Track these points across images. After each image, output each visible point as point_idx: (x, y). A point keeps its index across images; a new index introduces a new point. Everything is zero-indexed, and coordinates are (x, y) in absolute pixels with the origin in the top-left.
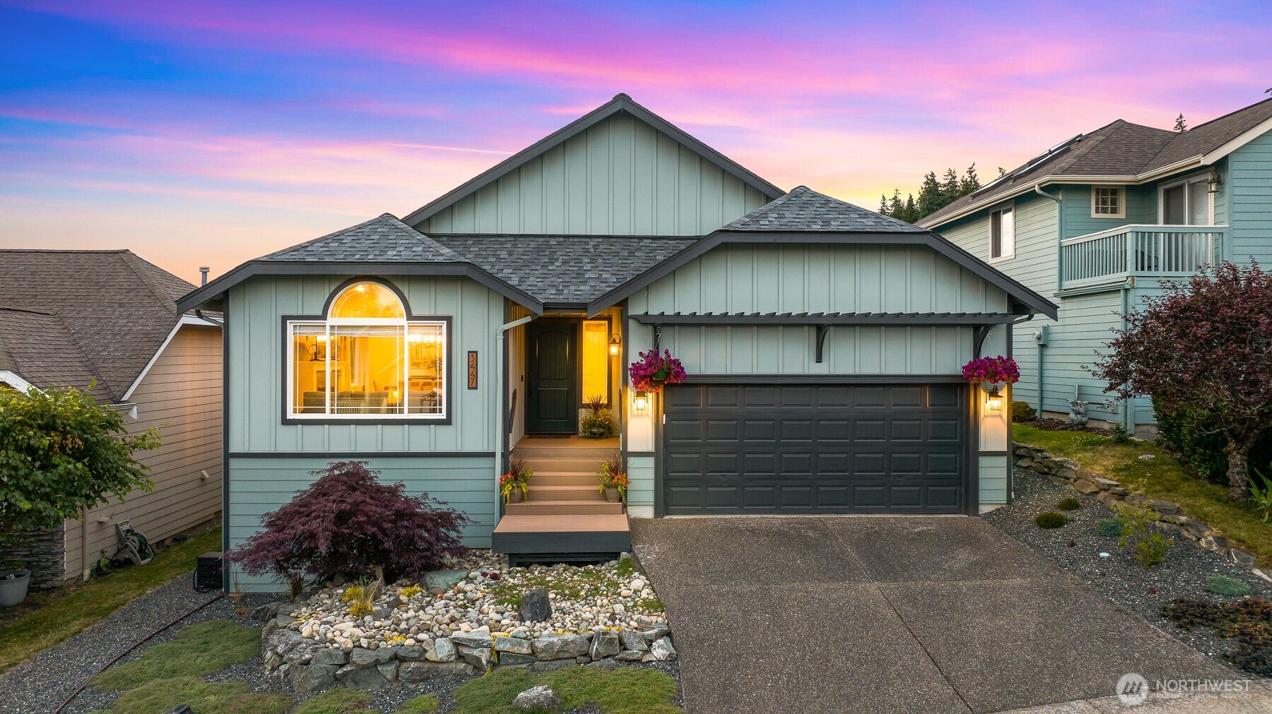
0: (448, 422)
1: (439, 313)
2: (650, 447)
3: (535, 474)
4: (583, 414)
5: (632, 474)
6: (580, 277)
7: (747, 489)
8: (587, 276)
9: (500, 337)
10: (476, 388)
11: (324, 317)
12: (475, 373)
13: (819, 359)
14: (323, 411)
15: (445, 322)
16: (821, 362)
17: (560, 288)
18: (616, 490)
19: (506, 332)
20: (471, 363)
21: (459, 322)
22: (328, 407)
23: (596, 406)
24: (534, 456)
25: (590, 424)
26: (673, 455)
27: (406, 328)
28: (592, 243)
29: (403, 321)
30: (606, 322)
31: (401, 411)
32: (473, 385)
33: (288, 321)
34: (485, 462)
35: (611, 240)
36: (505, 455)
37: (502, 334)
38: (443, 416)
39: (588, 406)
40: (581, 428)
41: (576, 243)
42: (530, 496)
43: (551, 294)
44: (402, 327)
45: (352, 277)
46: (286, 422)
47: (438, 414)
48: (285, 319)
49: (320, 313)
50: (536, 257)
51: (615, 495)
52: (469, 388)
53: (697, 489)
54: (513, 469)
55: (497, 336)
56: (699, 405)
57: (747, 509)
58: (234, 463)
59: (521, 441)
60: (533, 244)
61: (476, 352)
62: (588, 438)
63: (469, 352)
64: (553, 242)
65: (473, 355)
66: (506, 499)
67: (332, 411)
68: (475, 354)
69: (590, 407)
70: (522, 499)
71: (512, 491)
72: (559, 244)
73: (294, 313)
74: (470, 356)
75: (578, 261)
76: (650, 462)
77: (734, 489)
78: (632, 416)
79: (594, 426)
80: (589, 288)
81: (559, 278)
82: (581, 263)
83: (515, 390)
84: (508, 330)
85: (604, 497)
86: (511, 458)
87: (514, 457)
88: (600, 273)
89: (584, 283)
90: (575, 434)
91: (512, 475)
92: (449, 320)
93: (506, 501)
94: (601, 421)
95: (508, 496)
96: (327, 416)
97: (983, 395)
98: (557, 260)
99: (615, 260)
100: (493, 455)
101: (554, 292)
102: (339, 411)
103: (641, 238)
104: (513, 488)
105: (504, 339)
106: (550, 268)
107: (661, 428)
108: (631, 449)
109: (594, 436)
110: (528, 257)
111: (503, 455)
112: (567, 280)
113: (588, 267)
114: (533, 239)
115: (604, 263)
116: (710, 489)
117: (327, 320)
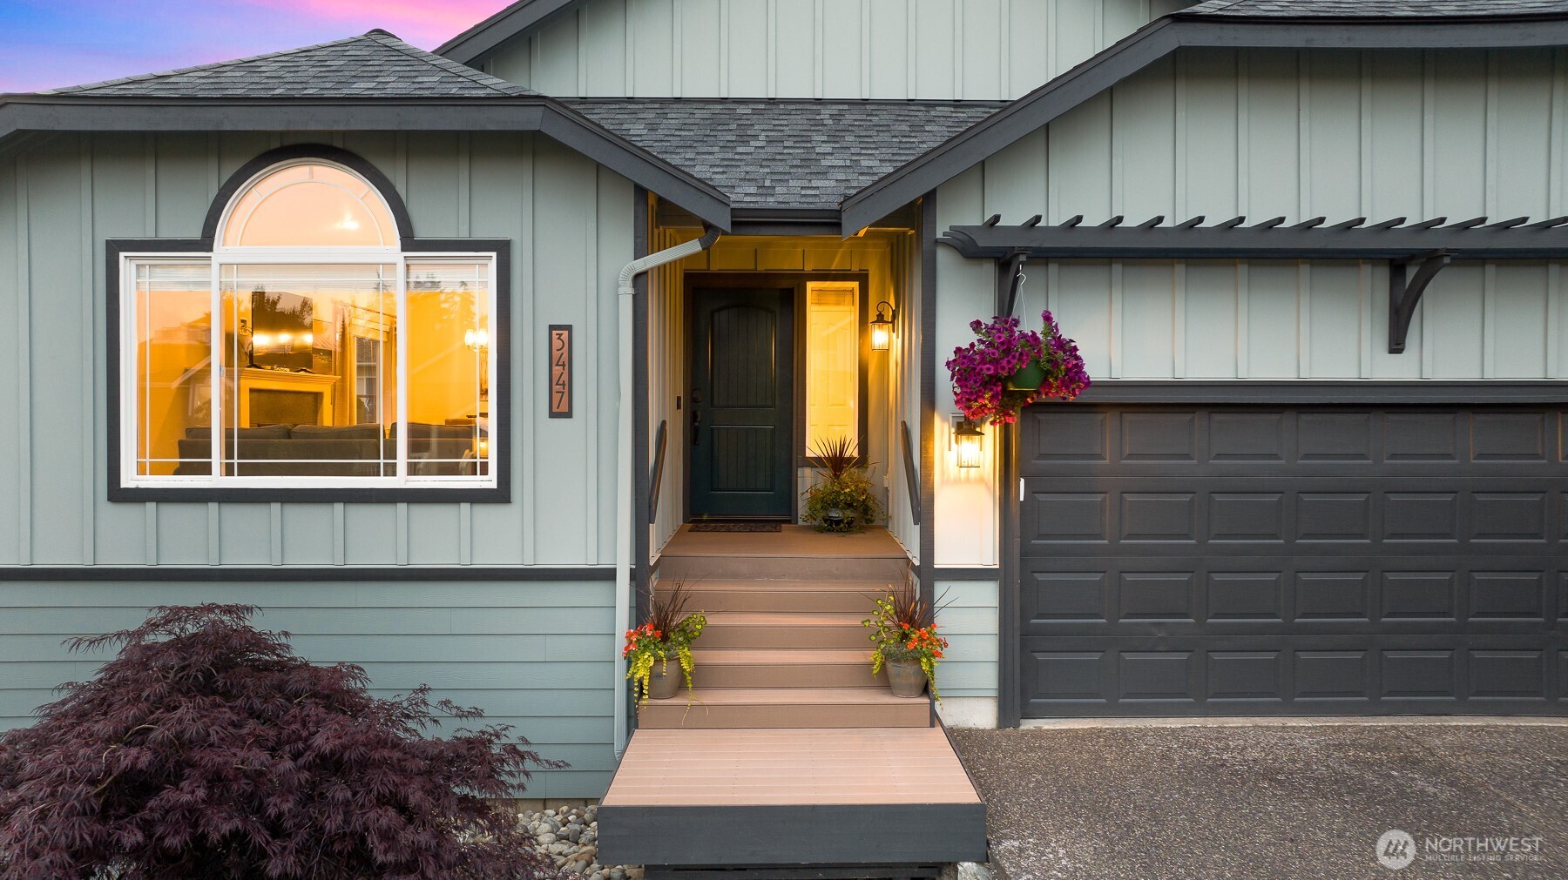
0: (501, 495)
1: (480, 234)
2: (989, 558)
3: (712, 620)
4: (808, 481)
5: (945, 622)
6: (809, 164)
7: (1216, 657)
8: (824, 163)
9: (627, 291)
10: (568, 414)
11: (206, 243)
12: (565, 378)
13: (1396, 345)
14: (207, 470)
15: (494, 254)
16: (1400, 351)
17: (767, 183)
18: (916, 667)
19: (639, 278)
20: (556, 354)
21: (528, 255)
22: (217, 460)
23: (836, 463)
24: (709, 575)
25: (826, 502)
26: (1040, 577)
27: (401, 267)
28: (826, 113)
29: (393, 251)
30: (855, 285)
31: (391, 471)
32: (561, 410)
33: (122, 255)
34: (590, 593)
35: (868, 107)
36: (639, 576)
37: (629, 283)
38: (490, 481)
39: (818, 462)
40: (802, 508)
41: (794, 112)
42: (703, 678)
43: (746, 194)
44: (388, 267)
46: (118, 495)
47: (479, 477)
48: (114, 248)
49: (195, 233)
50: (708, 132)
51: (912, 680)
52: (553, 415)
53: (1096, 657)
54: (658, 614)
55: (618, 286)
56: (1100, 457)
57: (1214, 704)
59: (676, 540)
60: (699, 114)
61: (569, 328)
62: (820, 530)
63: (552, 328)
64: (742, 110)
65: (561, 332)
66: (642, 689)
67: (227, 470)
68: (565, 333)
69: (824, 466)
70: (680, 686)
71: (657, 670)
72: (755, 112)
73: (135, 235)
74: (555, 337)
75: (802, 138)
76: (988, 593)
77: (1184, 656)
78: (945, 482)
79: (835, 505)
80: (833, 183)
81: (761, 166)
82: (810, 142)
83: (664, 423)
84: (645, 273)
85: (884, 682)
86: (654, 581)
87: (661, 577)
88: (854, 158)
89: (823, 174)
90: (789, 522)
91: (656, 629)
92: (503, 249)
93: (641, 693)
94: (850, 494)
95: (646, 682)
96: (217, 480)
98: (755, 137)
99: (885, 137)
100: (609, 575)
101: (753, 190)
102: (245, 470)
103: (930, 104)
104: (658, 661)
105: (634, 297)
106: (740, 150)
107: (1015, 510)
109: (833, 527)
110: (692, 133)
111: (633, 575)
112: (781, 170)
113: (827, 148)
114: (701, 106)
115: (860, 142)
116: (1128, 656)
117: (210, 249)
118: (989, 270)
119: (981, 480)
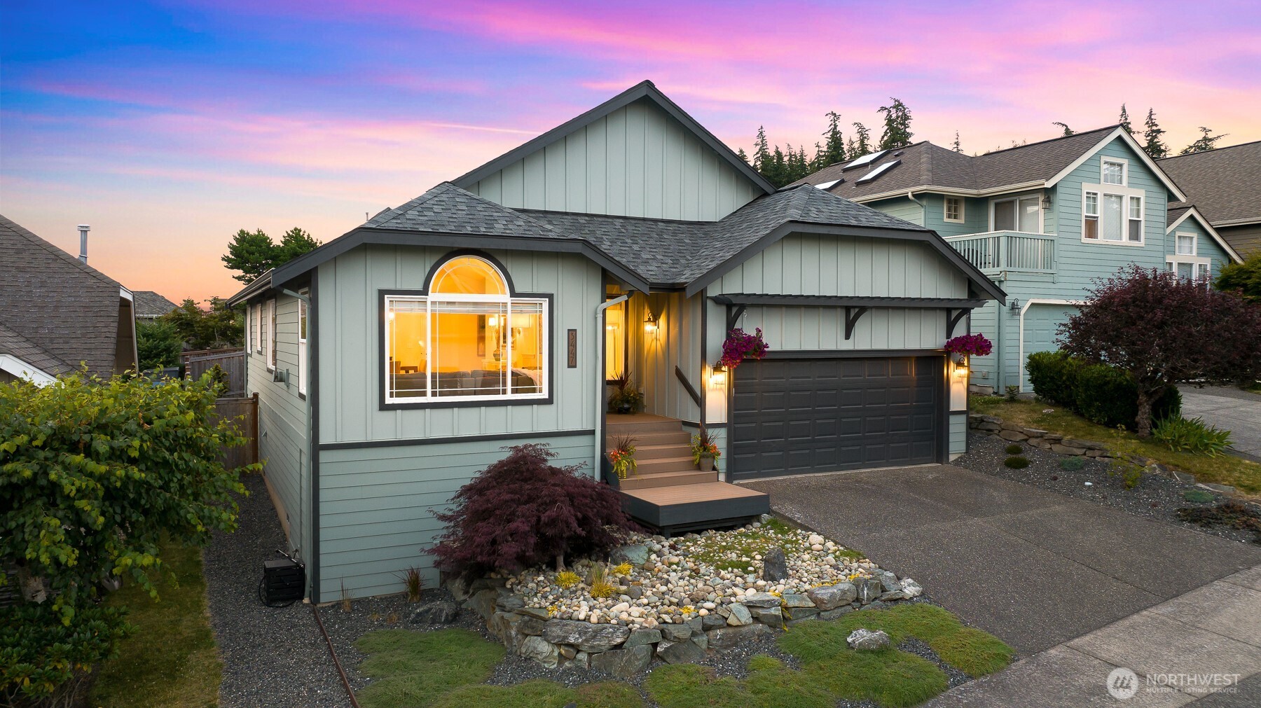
0: (549, 401)
1: (542, 290)
2: (724, 420)
5: (712, 443)
7: (791, 452)
9: (599, 316)
10: (575, 366)
11: (425, 292)
12: (574, 351)
13: (847, 337)
14: (424, 394)
15: (547, 299)
16: (849, 339)
19: (604, 311)
20: (570, 341)
21: (560, 300)
22: (429, 390)
26: (739, 425)
27: (509, 306)
29: (506, 297)
31: (504, 392)
32: (572, 363)
33: (386, 296)
34: (585, 440)
37: (601, 312)
38: (545, 395)
44: (505, 304)
45: (454, 250)
46: (383, 407)
47: (541, 394)
48: (382, 294)
49: (419, 287)
51: (710, 465)
52: (569, 366)
53: (754, 455)
54: (620, 446)
55: (596, 314)
56: (756, 379)
57: (791, 471)
58: (324, 456)
61: (575, 331)
63: (569, 330)
65: (572, 334)
67: (434, 394)
68: (574, 333)
73: (392, 287)
74: (570, 334)
76: (724, 432)
77: (781, 453)
78: (709, 390)
84: (606, 308)
91: (623, 451)
92: (550, 297)
96: (429, 399)
97: (952, 365)
100: (593, 433)
102: (442, 394)
105: (602, 318)
107: (732, 399)
108: (708, 421)
111: (602, 433)
116: (764, 454)
117: (427, 295)
118: (724, 308)
119: (721, 389)
